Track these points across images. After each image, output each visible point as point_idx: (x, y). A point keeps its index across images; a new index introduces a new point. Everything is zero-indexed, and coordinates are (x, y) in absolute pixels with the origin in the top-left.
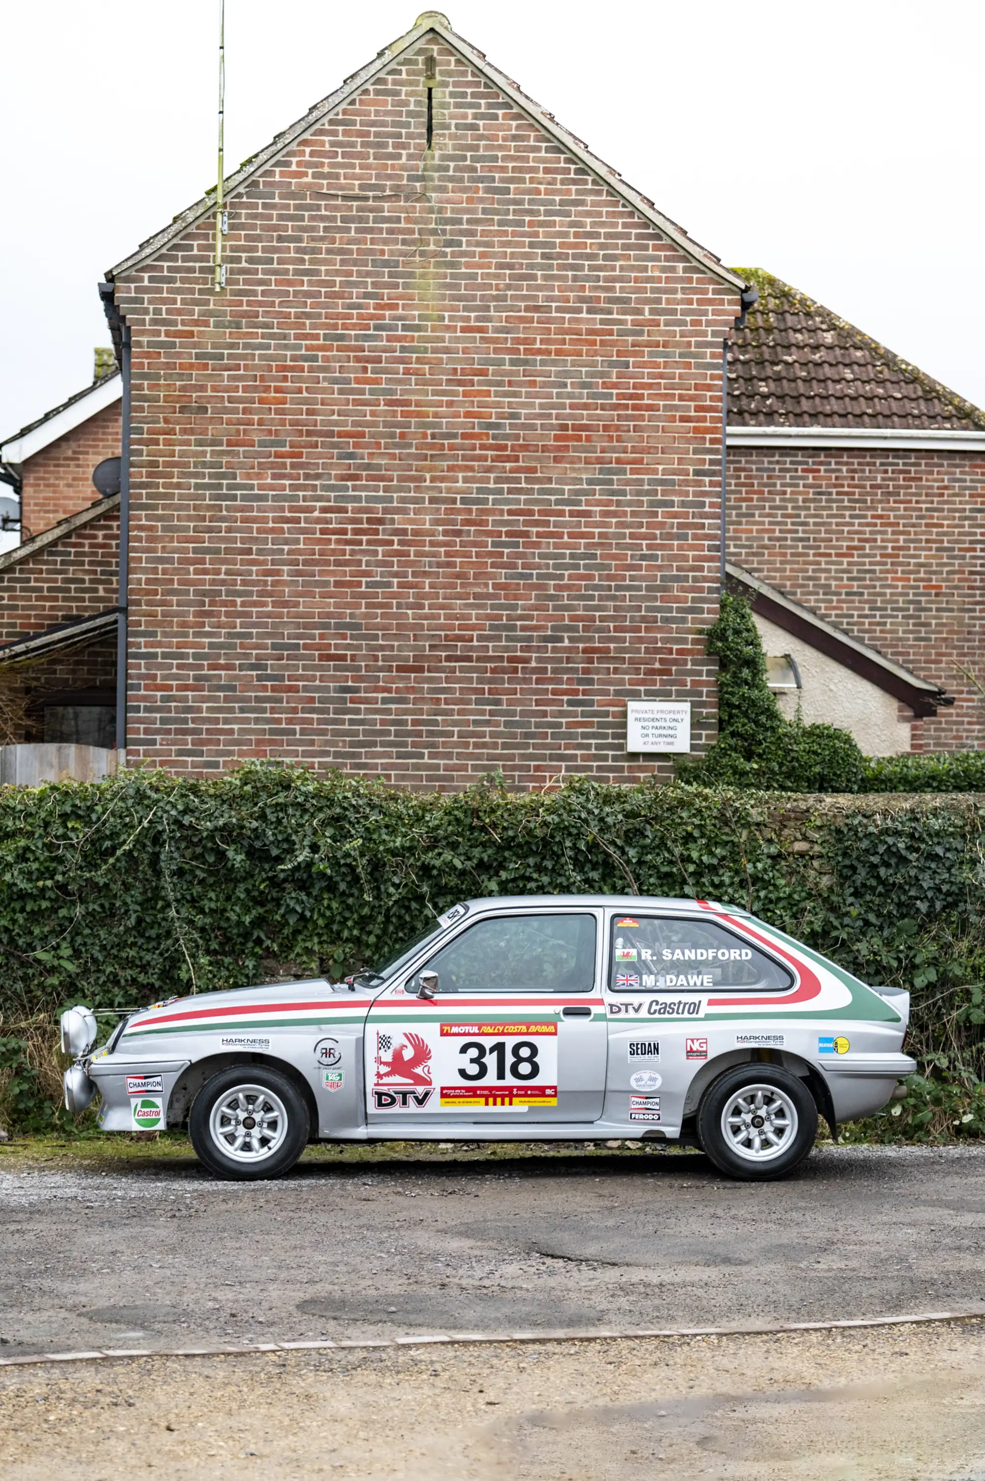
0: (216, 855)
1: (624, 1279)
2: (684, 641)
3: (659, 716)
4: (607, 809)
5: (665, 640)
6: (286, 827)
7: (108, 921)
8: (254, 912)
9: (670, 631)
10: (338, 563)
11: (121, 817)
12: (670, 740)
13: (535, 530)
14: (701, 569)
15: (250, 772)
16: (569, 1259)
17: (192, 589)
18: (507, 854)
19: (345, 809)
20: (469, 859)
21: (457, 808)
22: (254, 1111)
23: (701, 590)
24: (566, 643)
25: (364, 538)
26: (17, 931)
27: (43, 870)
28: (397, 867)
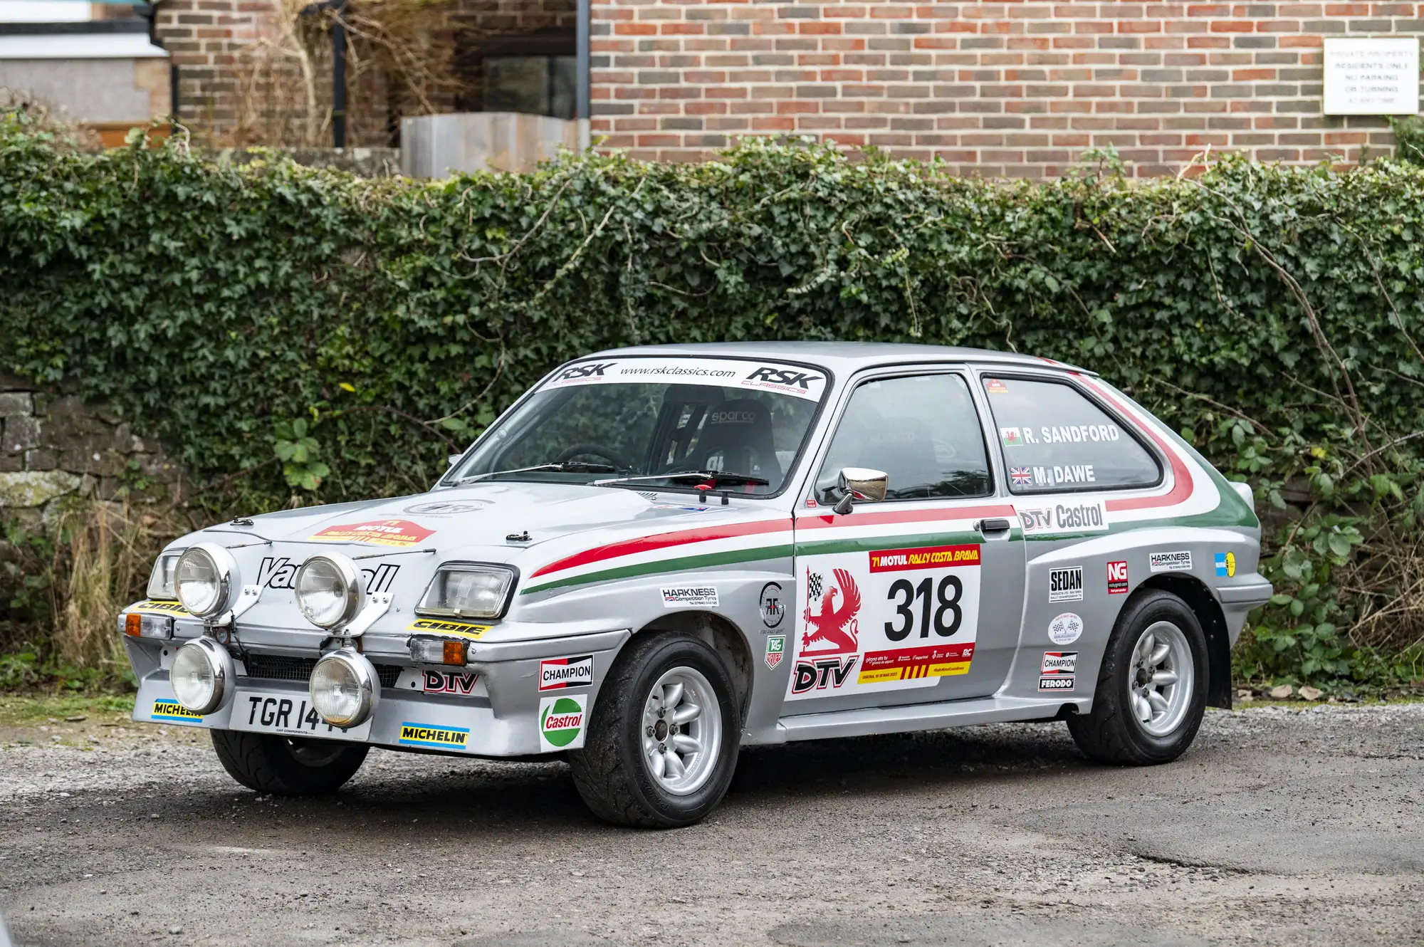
0: (701, 275)
1: (1253, 893)
3: (1371, 60)
4: (1273, 202)
6: (801, 234)
11: (563, 222)
12: (1388, 95)
15: (750, 154)
16: (1180, 864)
18: (1125, 269)
19: (888, 206)
20: (1070, 276)
21: (1052, 204)
26: (416, 388)
27: (452, 299)
28: (965, 290)
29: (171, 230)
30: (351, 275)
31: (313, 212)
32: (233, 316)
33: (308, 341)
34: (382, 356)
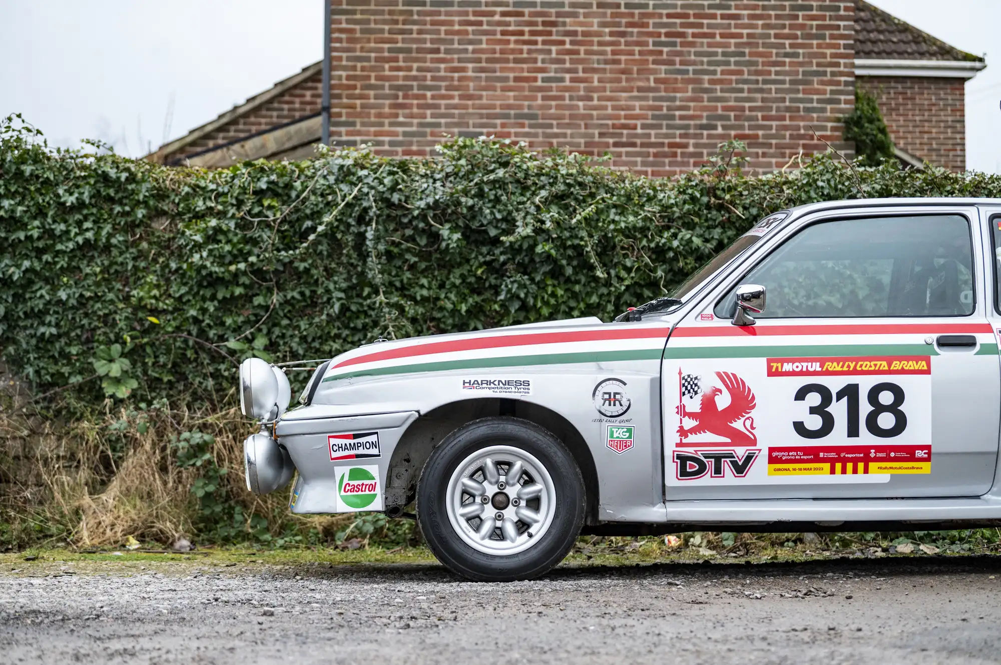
0: (428, 238)
2: (824, 128)
5: (806, 128)
7: (308, 311)
8: (471, 300)
9: (812, 119)
10: (516, 61)
11: (322, 195)
13: (690, 31)
14: (838, 65)
15: (465, 146)
17: (387, 84)
19: (569, 186)
21: (692, 187)
22: (507, 483)
23: (838, 83)
24: (720, 131)
25: (540, 39)
26: (207, 321)
27: (235, 252)
28: (628, 249)
29: (18, 199)
30: (159, 237)
31: (130, 187)
32: (65, 265)
33: (124, 286)
34: (181, 297)
